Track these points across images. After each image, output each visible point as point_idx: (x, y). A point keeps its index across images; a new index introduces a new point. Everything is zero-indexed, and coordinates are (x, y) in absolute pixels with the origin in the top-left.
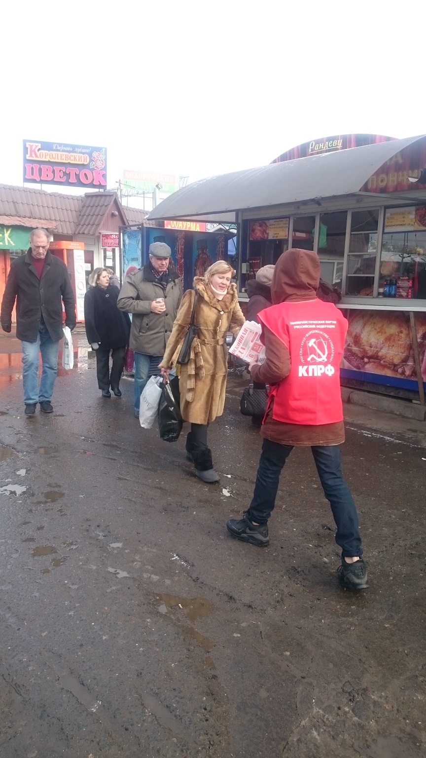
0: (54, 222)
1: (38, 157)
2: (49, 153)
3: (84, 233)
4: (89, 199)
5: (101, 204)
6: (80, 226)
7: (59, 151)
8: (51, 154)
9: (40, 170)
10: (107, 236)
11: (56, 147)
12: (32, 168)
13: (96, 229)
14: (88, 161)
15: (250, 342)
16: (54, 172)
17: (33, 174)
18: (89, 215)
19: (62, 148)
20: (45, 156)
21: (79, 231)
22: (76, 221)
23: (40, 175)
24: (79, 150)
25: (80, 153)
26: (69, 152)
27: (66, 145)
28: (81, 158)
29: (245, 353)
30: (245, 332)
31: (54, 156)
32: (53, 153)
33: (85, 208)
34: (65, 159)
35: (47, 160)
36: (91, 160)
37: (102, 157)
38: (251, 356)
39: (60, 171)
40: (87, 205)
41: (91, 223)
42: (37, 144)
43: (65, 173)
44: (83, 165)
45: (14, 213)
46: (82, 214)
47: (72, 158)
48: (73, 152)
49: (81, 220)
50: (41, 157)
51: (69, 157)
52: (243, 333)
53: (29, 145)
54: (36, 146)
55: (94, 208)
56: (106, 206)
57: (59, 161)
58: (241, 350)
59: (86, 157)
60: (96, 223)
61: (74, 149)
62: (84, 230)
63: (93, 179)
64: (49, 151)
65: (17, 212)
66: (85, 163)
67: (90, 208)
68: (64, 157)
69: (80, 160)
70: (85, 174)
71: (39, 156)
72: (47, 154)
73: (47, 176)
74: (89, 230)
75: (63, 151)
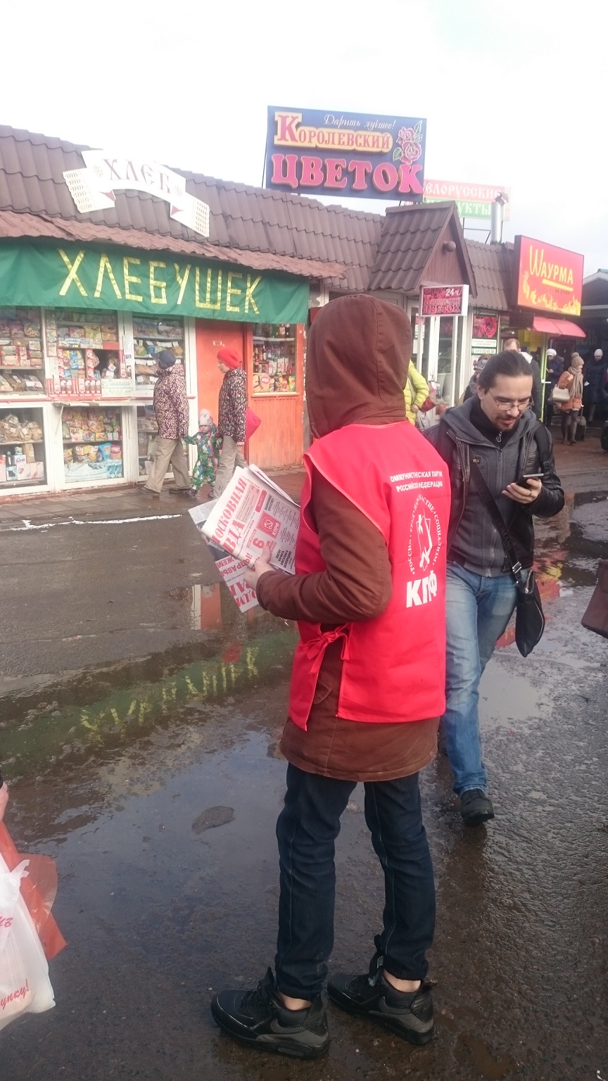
0: (337, 266)
1: (297, 141)
2: (317, 131)
3: (390, 288)
4: (396, 219)
5: (422, 228)
6: (380, 274)
7: (335, 127)
8: (321, 134)
9: (299, 165)
10: (434, 293)
11: (330, 120)
12: (285, 163)
13: (415, 279)
14: (390, 146)
15: (254, 510)
16: (324, 169)
17: (285, 175)
18: (398, 250)
19: (342, 121)
20: (310, 138)
21: (379, 283)
22: (371, 264)
23: (299, 177)
24: (373, 125)
25: (375, 130)
26: (356, 129)
27: (348, 116)
28: (378, 140)
29: (243, 536)
30: (240, 487)
31: (326, 138)
32: (325, 131)
33: (388, 238)
34: (346, 143)
35: (313, 145)
36: (396, 145)
37: (417, 137)
38: (258, 544)
39: (337, 167)
40: (391, 232)
41: (404, 267)
42: (295, 115)
43: (345, 172)
44: (381, 154)
45: (265, 245)
46: (382, 250)
47: (361, 141)
48: (362, 128)
49: (382, 261)
50: (302, 139)
51: (354, 139)
52: (237, 488)
53: (279, 116)
54: (294, 119)
55: (409, 236)
56: (434, 231)
57: (336, 147)
58: (234, 529)
59: (388, 138)
60: (414, 266)
61: (362, 121)
62: (391, 280)
63: (399, 183)
64: (317, 128)
65: (270, 243)
66: (386, 150)
67: (398, 237)
68: (345, 139)
69: (376, 145)
70: (384, 173)
71: (297, 138)
72: (313, 134)
73: (312, 177)
74: (402, 281)
75: (343, 127)
